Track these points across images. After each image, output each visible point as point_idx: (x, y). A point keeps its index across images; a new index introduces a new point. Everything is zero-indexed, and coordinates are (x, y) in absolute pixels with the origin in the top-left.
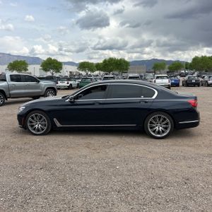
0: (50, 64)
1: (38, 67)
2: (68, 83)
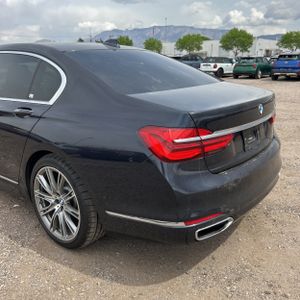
0: (234, 38)
1: (217, 44)
2: (215, 67)
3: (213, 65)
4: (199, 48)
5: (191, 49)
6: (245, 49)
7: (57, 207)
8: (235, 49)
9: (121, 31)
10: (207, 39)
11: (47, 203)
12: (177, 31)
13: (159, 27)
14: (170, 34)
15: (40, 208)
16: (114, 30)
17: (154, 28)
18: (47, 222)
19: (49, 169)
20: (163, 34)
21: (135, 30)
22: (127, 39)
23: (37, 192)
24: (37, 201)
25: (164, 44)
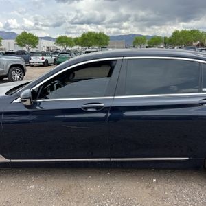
2: (43, 59)
6: (34, 46)
8: (27, 46)
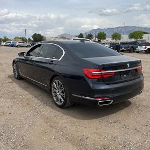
2: (146, 48)
3: (144, 47)
4: (142, 38)
5: (137, 38)
7: (58, 94)
9: (101, 30)
10: (147, 33)
11: (56, 92)
12: (131, 29)
13: (121, 27)
14: (127, 31)
15: (53, 94)
16: (98, 29)
17: (119, 28)
18: (55, 99)
19: (57, 81)
20: (123, 31)
21: (109, 29)
22: (104, 33)
23: (53, 89)
24: (53, 92)
25: (122, 36)
